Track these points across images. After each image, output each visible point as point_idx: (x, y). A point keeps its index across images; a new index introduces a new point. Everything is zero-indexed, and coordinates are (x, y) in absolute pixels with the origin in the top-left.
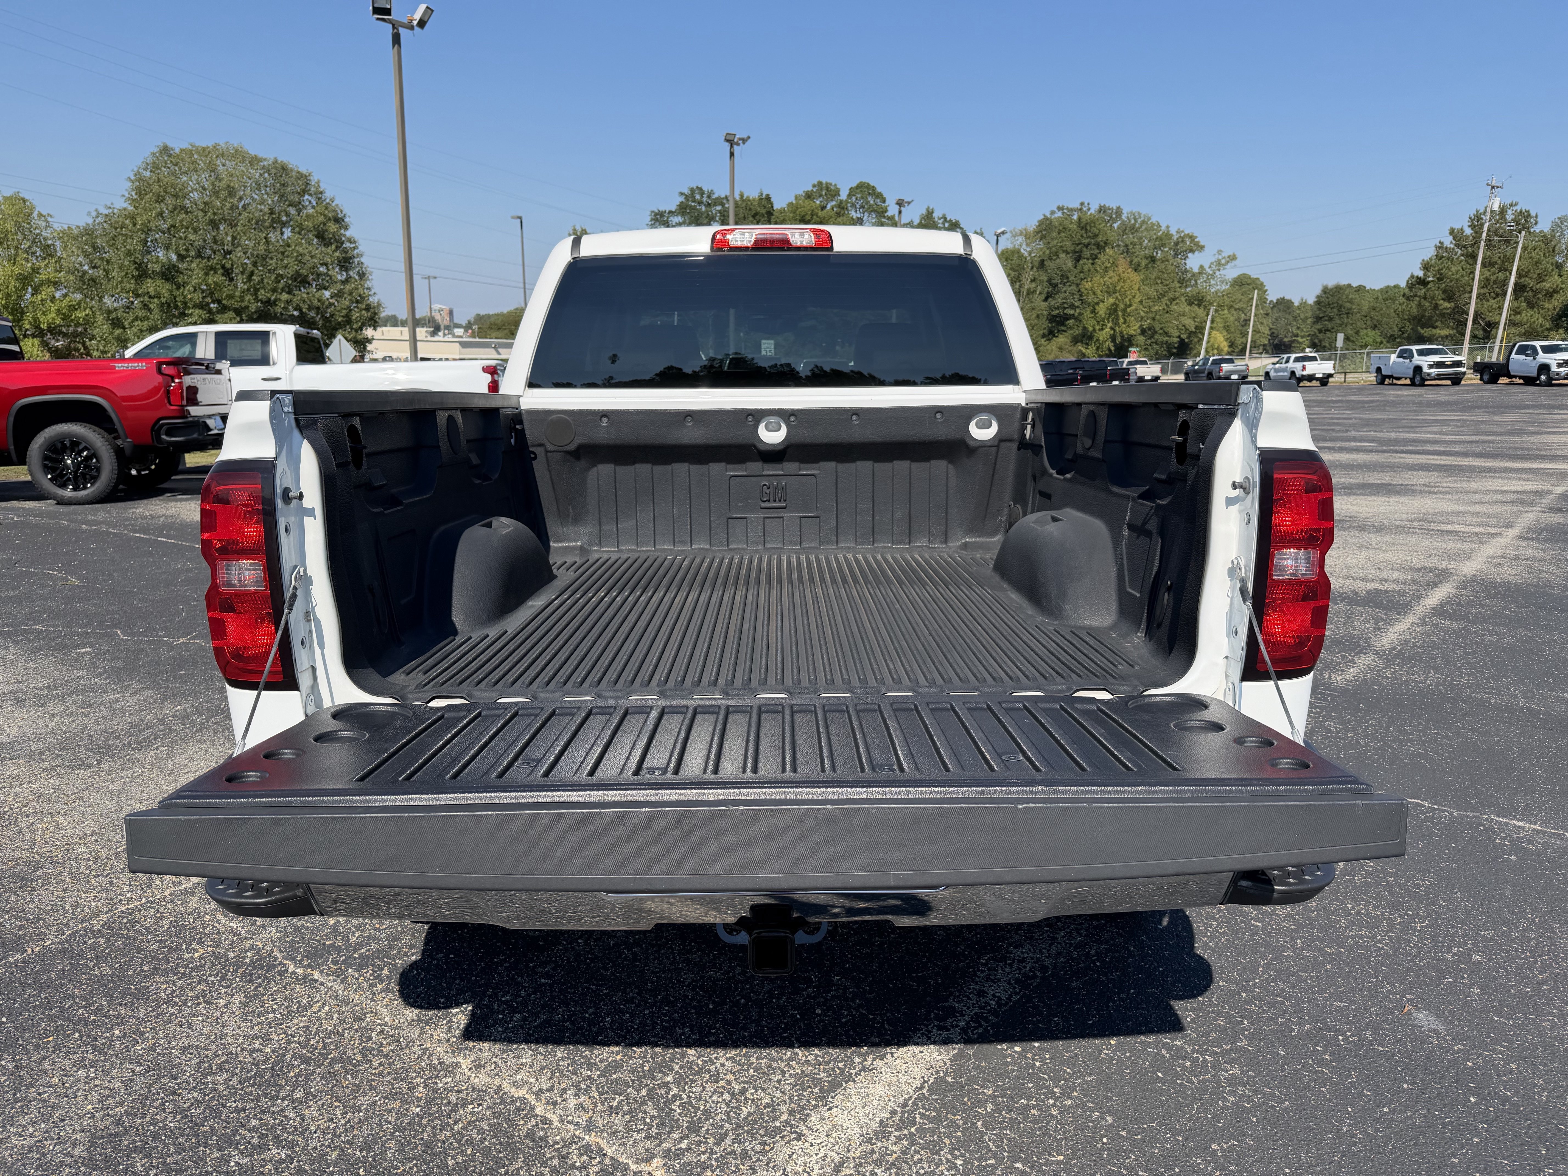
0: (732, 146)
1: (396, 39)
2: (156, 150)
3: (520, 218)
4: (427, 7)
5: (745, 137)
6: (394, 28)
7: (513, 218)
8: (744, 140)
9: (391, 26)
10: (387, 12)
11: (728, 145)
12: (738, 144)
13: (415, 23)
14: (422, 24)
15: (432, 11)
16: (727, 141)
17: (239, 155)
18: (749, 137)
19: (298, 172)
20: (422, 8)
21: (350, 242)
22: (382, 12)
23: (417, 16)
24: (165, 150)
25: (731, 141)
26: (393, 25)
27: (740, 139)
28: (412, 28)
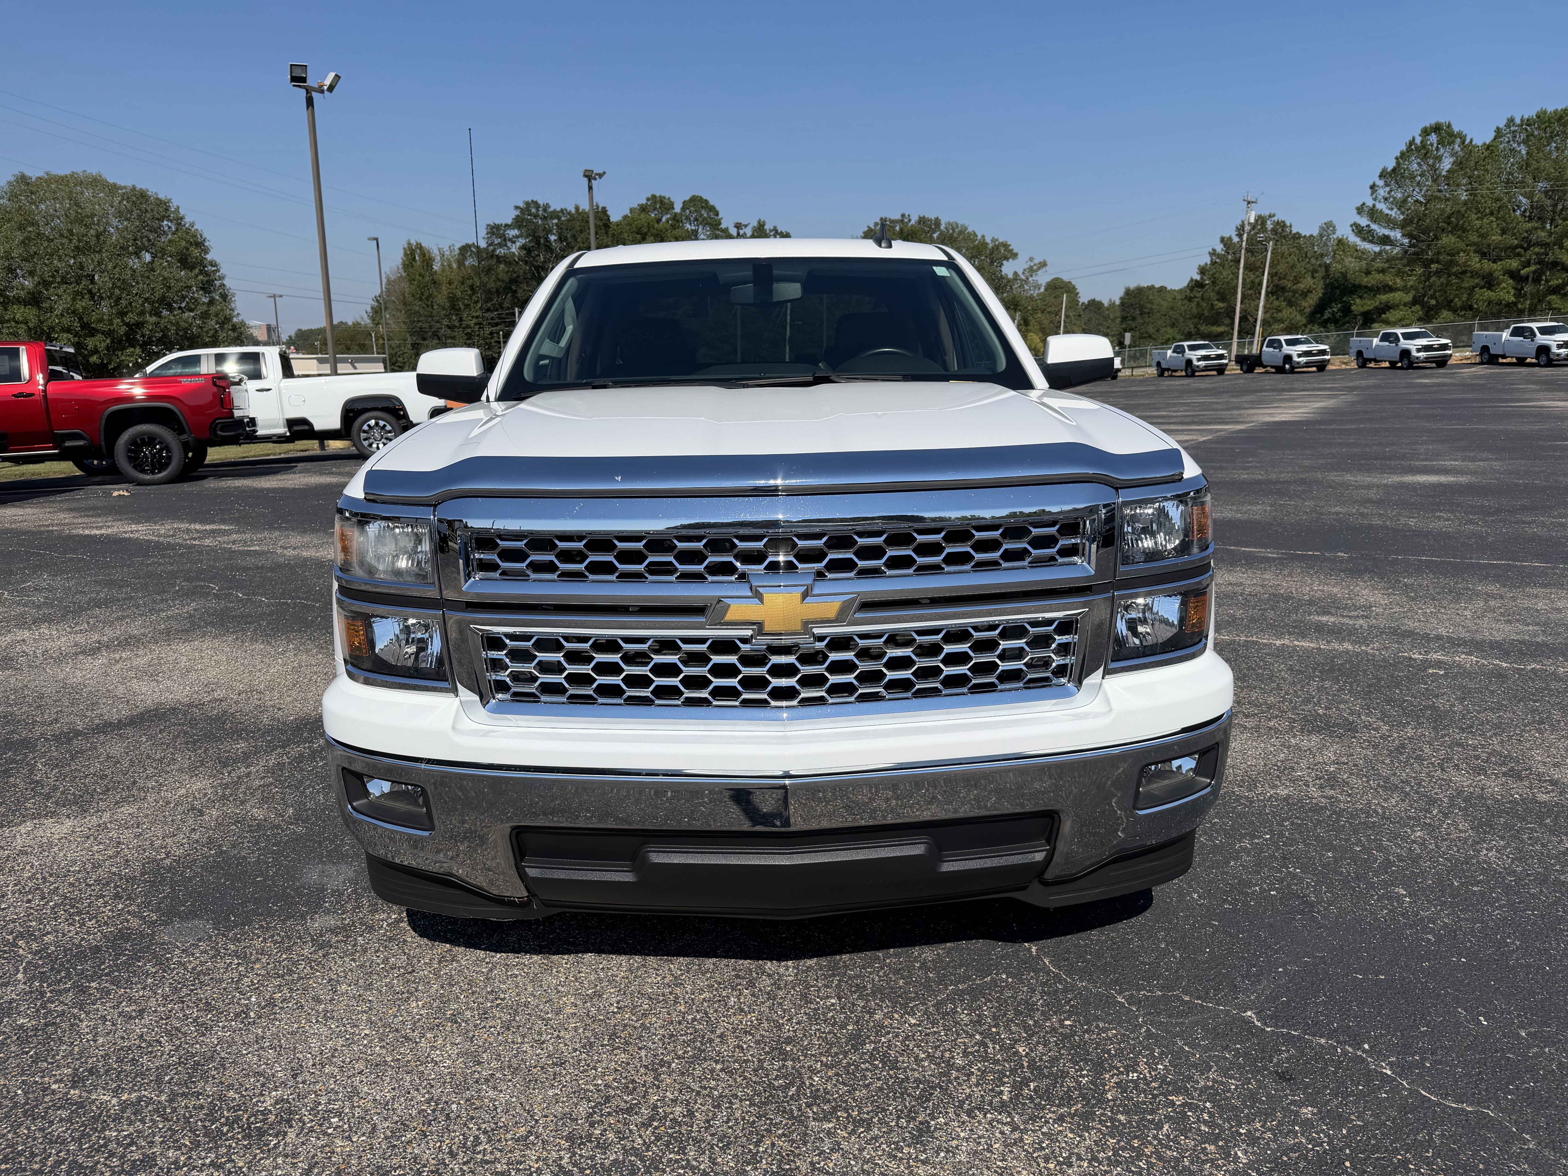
0: (590, 181)
1: (310, 102)
2: (12, 179)
3: (377, 239)
4: (336, 75)
5: (601, 172)
6: (307, 92)
7: (369, 239)
8: (601, 175)
9: (304, 91)
10: (304, 80)
11: (586, 180)
12: (595, 179)
13: (326, 88)
14: (331, 88)
15: (339, 77)
16: (585, 176)
17: (96, 182)
18: (604, 173)
19: (157, 199)
20: (331, 76)
21: (212, 265)
22: (298, 80)
23: (328, 82)
24: (23, 179)
25: (589, 176)
26: (307, 90)
27: (597, 174)
28: (322, 92)
